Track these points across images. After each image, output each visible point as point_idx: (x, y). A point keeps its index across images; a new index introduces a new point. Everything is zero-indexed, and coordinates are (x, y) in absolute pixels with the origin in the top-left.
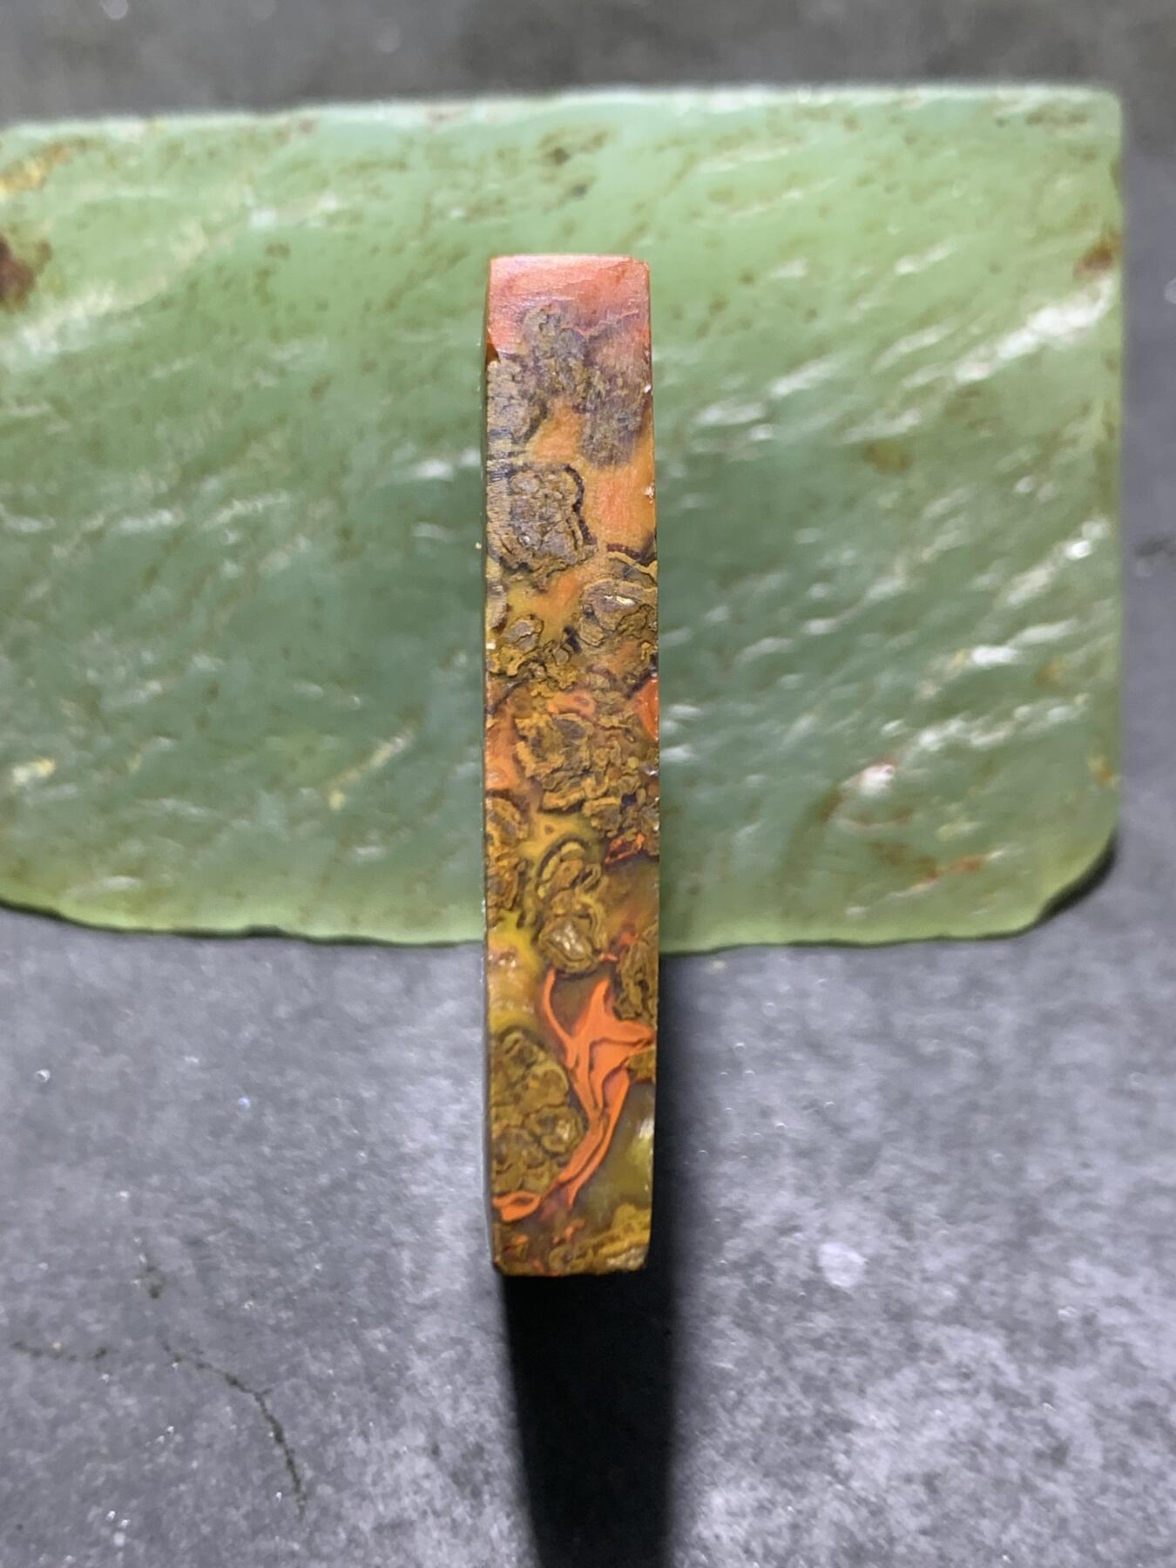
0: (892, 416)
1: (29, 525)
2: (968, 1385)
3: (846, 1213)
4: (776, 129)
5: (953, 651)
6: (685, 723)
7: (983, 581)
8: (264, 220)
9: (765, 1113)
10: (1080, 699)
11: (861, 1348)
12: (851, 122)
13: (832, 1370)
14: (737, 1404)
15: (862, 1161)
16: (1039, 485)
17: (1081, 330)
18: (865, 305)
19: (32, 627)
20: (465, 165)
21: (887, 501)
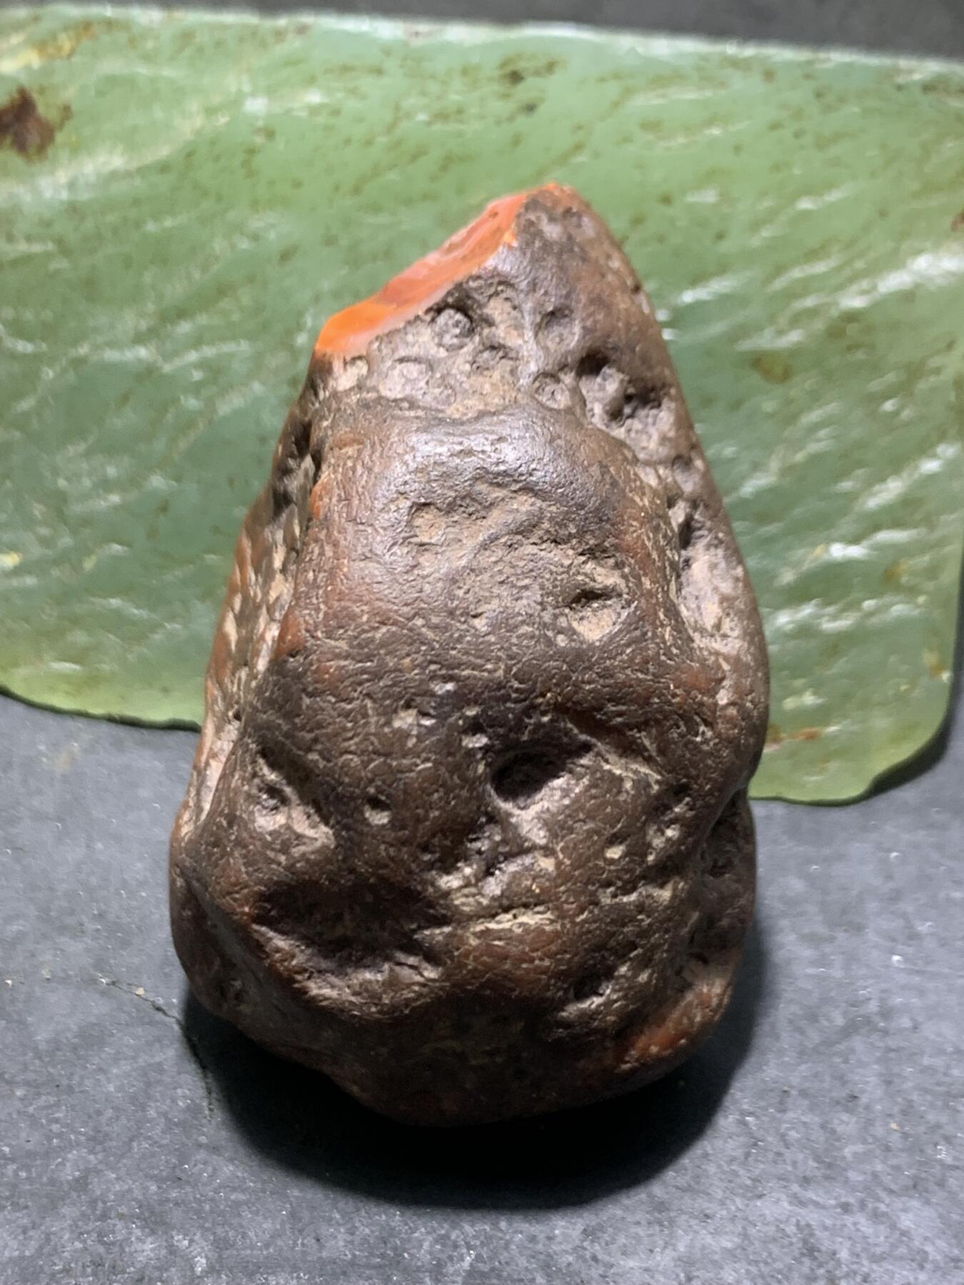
0: (780, 333)
1: (24, 347)
4: (705, 74)
5: (815, 545)
7: (846, 485)
8: (256, 106)
10: (921, 599)
12: (769, 75)
16: (903, 406)
17: (953, 274)
18: (766, 233)
19: (17, 434)
20: (432, 77)
21: (769, 406)
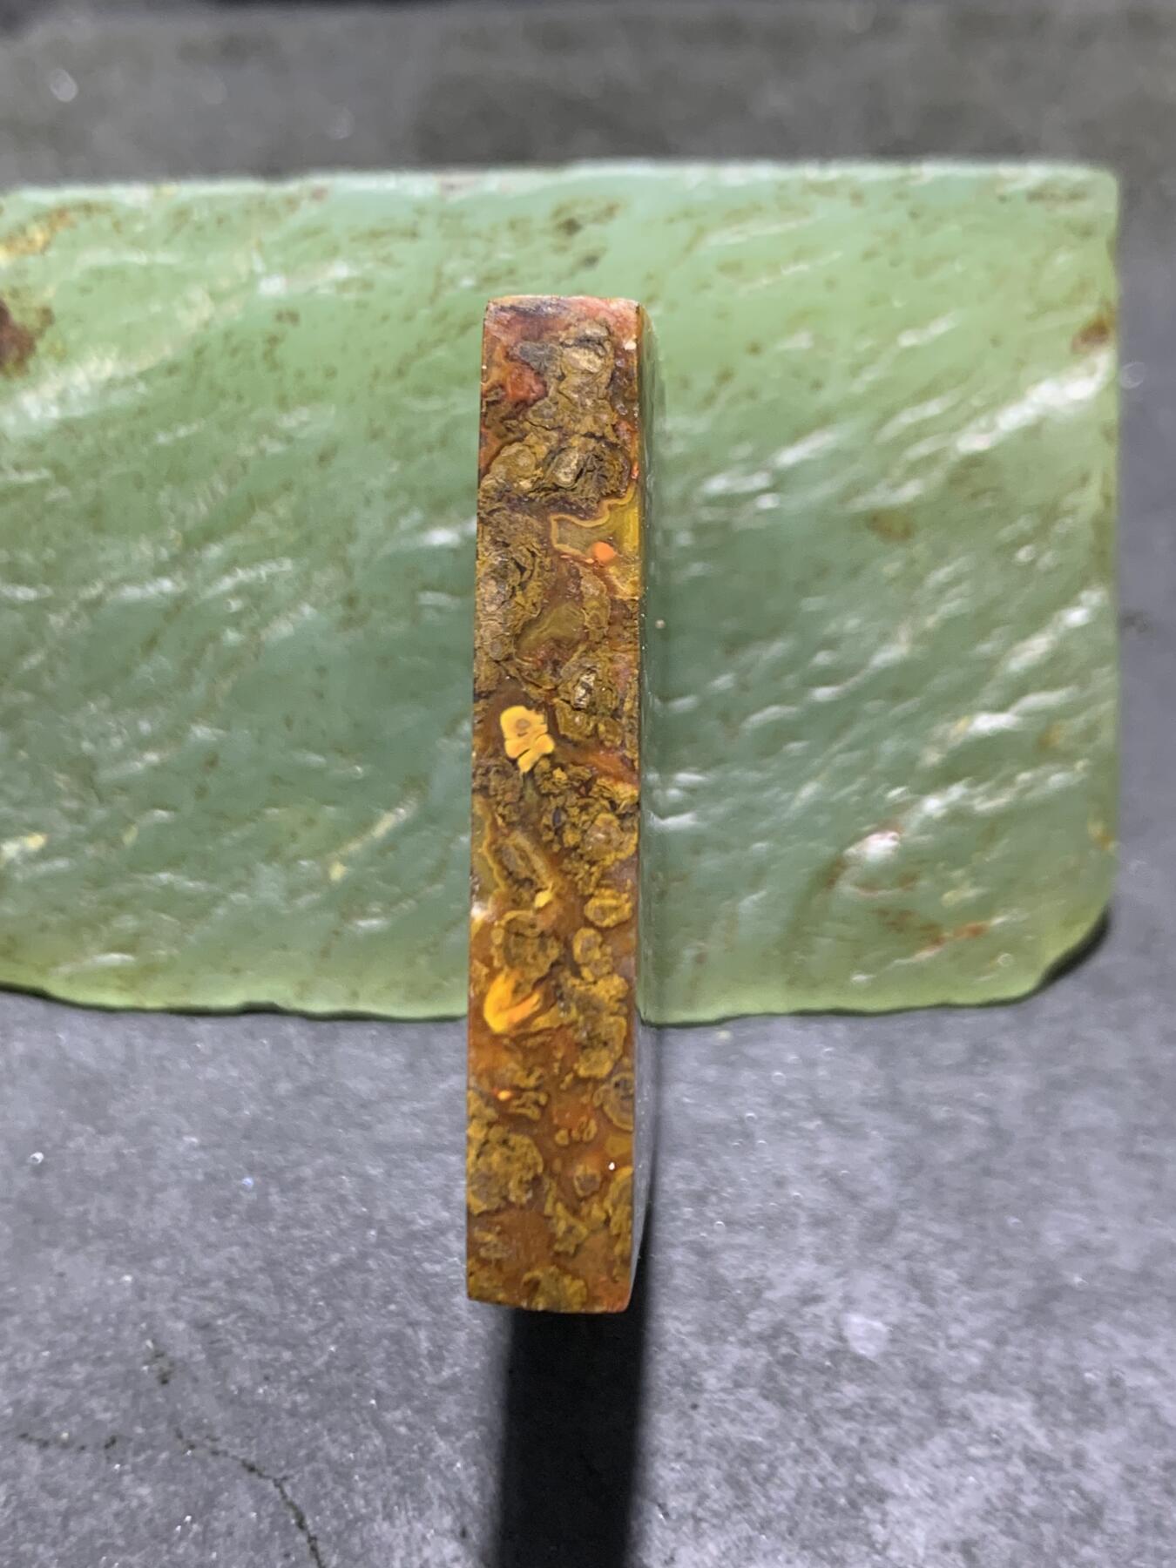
0: (896, 486)
1: (24, 593)
2: (999, 1451)
3: (868, 1282)
4: (785, 204)
5: (956, 718)
6: (691, 790)
7: (986, 648)
8: (273, 287)
9: (781, 1183)
10: (1080, 765)
11: (892, 1416)
12: (857, 197)
13: (863, 1440)
14: (769, 1477)
15: (881, 1229)
16: (1039, 554)
17: (1080, 402)
18: (869, 376)
19: (27, 697)
20: (477, 235)
21: (891, 568)
